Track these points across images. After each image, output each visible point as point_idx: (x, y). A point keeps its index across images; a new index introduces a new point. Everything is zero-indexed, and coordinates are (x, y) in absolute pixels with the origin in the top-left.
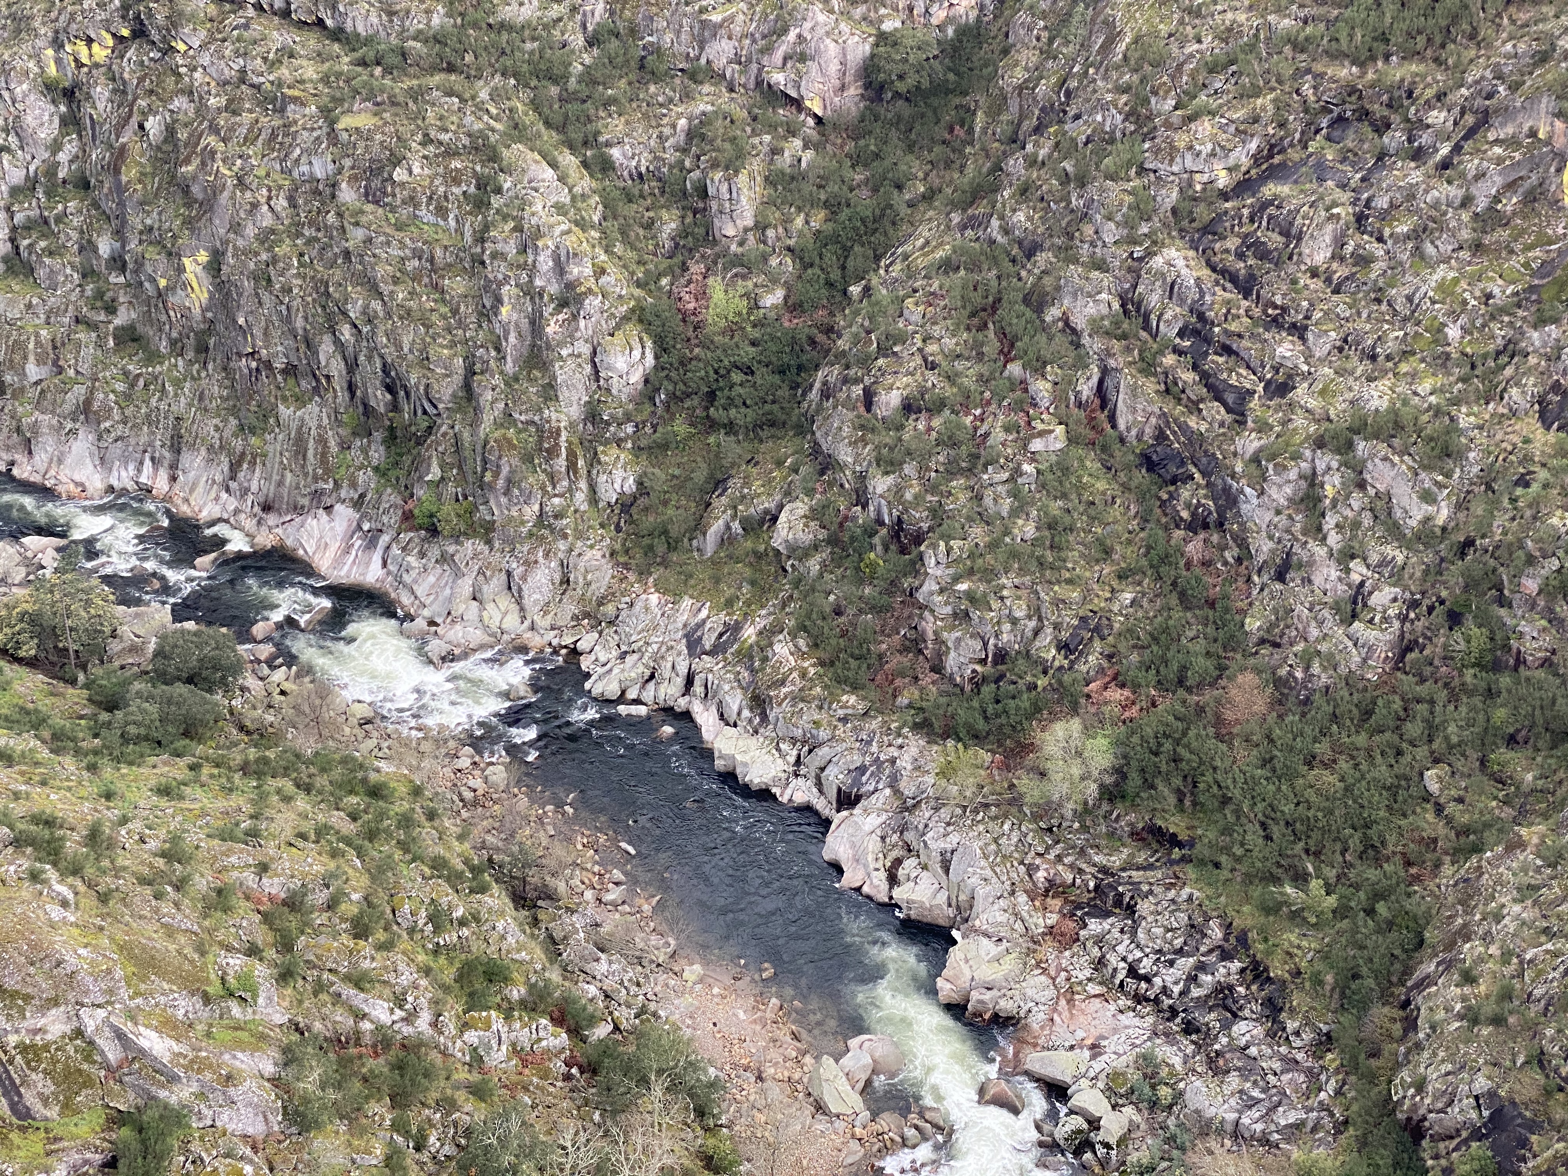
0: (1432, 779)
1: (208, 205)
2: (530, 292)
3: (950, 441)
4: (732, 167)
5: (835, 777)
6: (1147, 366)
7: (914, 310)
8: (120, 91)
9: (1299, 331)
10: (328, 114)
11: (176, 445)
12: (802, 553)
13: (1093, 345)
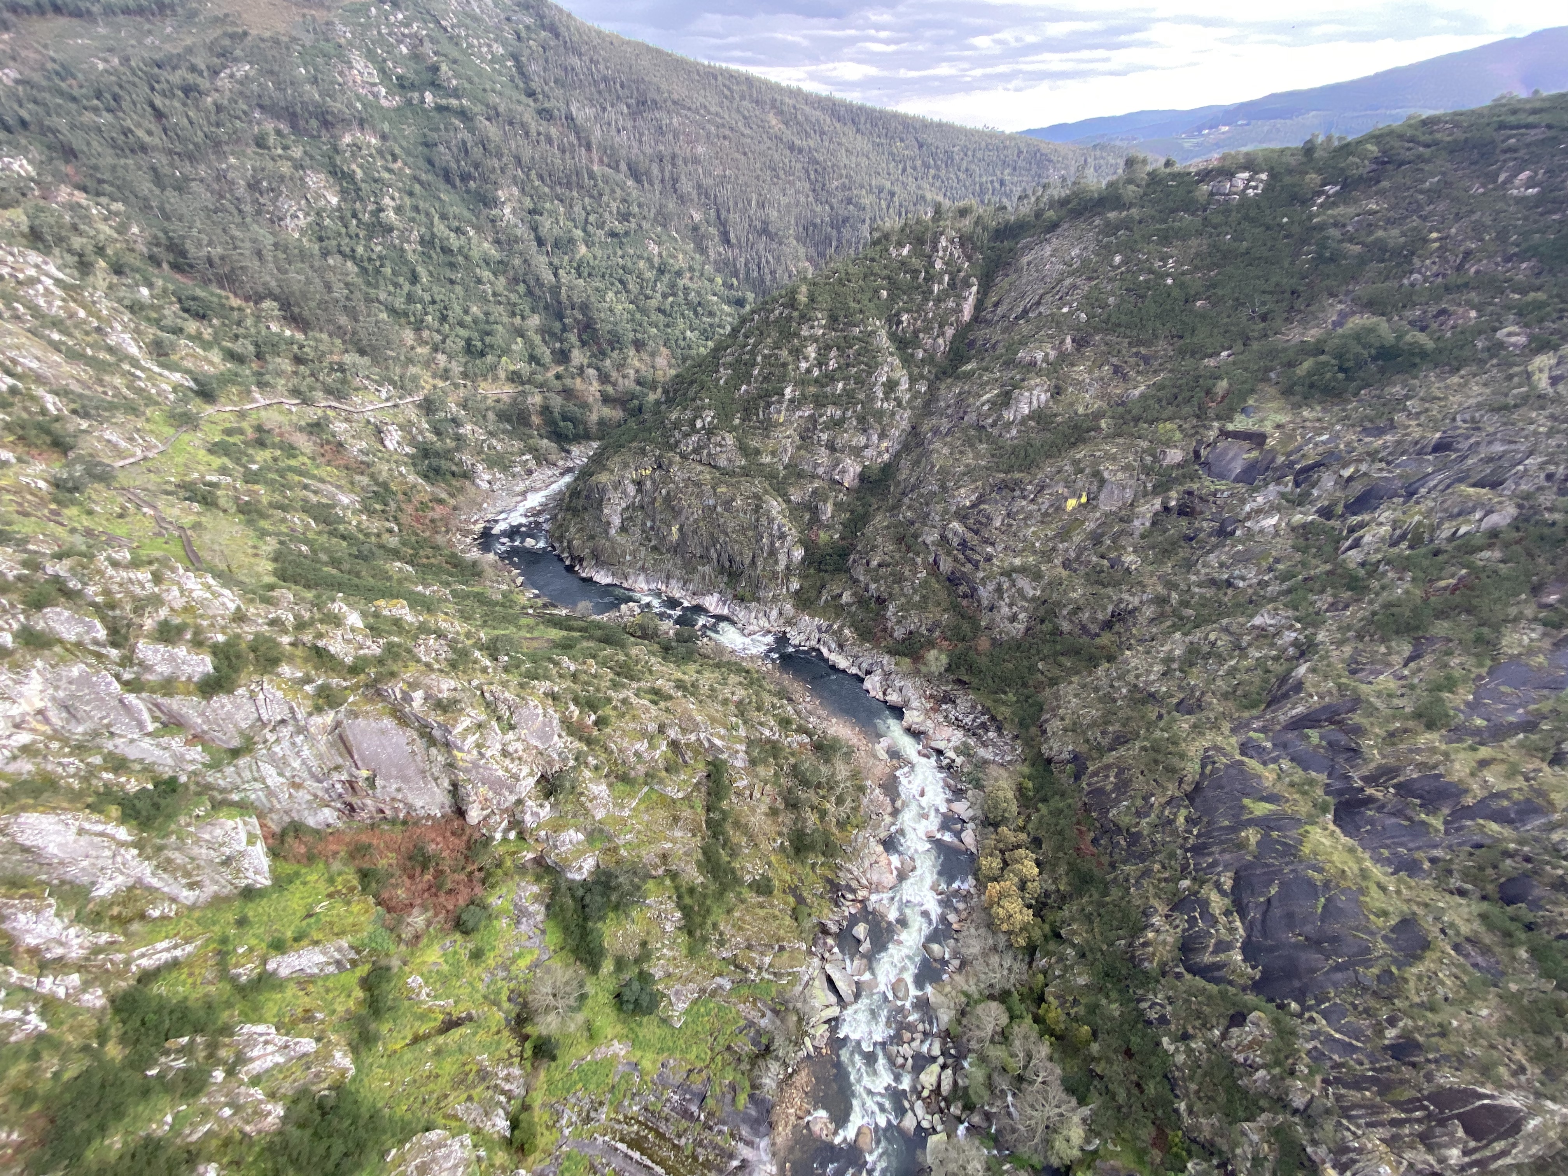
0: (1040, 665)
1: (679, 513)
2: (771, 535)
3: (892, 574)
4: (825, 501)
5: (865, 666)
6: (949, 553)
7: (880, 540)
8: (654, 482)
9: (993, 544)
10: (714, 488)
11: (668, 577)
12: (849, 605)
13: (932, 548)
